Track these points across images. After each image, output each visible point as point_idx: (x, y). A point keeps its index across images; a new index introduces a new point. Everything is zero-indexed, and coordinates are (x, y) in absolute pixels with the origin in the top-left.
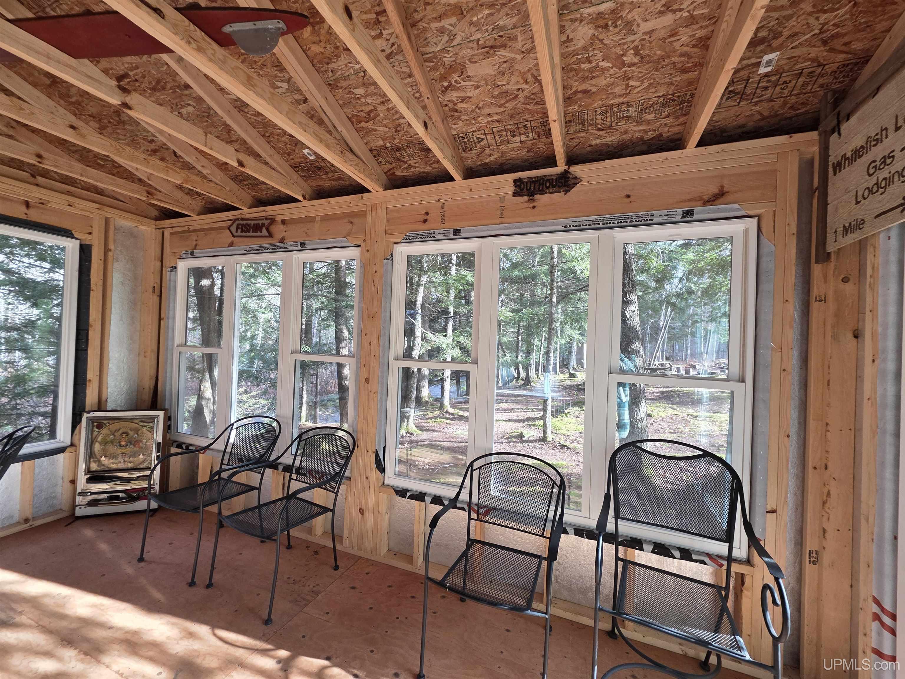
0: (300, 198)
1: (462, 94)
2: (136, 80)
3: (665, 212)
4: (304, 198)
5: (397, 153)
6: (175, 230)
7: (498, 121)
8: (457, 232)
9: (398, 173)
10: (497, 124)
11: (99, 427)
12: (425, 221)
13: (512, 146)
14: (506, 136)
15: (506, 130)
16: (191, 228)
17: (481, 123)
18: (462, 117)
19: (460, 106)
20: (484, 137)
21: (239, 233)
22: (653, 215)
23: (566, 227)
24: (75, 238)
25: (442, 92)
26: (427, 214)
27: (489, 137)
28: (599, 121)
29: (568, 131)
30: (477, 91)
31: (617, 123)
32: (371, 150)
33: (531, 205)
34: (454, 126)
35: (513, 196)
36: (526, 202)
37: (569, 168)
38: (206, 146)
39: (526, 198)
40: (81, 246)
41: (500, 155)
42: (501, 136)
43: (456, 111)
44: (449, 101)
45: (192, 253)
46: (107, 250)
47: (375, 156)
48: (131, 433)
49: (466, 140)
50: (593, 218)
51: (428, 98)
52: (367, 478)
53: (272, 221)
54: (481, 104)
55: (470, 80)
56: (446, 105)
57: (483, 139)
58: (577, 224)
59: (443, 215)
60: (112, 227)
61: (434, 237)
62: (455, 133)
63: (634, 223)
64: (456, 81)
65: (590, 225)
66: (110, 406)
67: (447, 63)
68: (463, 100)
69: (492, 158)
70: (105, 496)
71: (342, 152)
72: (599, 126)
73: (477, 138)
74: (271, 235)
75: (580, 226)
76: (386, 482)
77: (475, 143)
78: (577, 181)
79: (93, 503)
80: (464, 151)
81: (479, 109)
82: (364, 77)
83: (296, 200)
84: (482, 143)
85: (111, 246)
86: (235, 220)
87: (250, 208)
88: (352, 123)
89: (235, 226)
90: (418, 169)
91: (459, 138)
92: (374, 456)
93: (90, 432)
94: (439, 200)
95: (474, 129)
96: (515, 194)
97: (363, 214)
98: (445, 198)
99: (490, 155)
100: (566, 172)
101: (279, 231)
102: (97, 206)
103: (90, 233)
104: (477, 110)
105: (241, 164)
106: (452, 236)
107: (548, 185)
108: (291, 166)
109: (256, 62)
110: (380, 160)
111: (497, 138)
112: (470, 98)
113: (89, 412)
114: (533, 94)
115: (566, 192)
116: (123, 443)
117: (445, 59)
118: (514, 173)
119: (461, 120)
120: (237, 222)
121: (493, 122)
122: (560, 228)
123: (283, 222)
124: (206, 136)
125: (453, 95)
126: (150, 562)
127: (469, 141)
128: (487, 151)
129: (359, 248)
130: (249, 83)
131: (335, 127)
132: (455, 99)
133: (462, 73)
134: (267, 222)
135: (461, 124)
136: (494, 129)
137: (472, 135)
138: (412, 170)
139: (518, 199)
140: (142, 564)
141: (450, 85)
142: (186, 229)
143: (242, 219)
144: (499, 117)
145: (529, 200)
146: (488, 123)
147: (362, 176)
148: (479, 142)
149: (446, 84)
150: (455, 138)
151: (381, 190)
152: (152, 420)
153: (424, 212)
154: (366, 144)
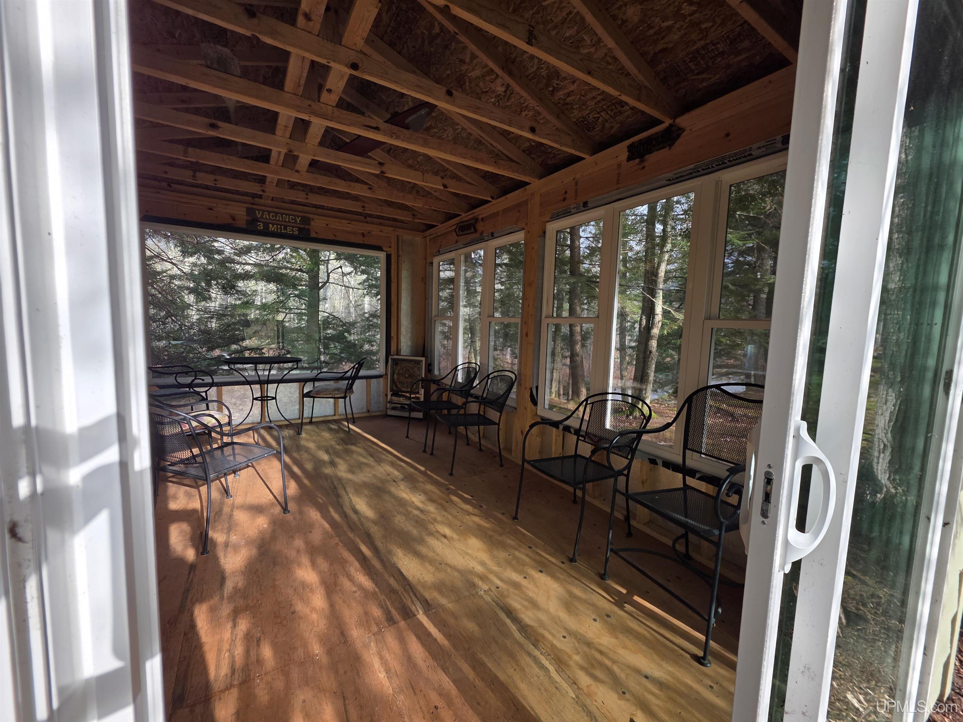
0: (490, 199)
1: (566, 91)
2: (395, 150)
3: (763, 143)
4: (492, 198)
5: (542, 148)
6: (432, 236)
7: (603, 100)
8: (585, 204)
9: (549, 162)
10: (604, 102)
11: (396, 364)
12: (564, 199)
13: (626, 114)
14: (616, 108)
15: (613, 104)
16: (439, 234)
17: (591, 106)
18: (574, 107)
19: (568, 100)
20: (598, 115)
21: (460, 233)
22: (750, 149)
23: (669, 180)
24: (383, 251)
25: (551, 95)
26: (566, 192)
27: (602, 114)
28: (693, 67)
29: (668, 85)
30: (575, 85)
31: (713, 62)
32: (524, 151)
33: (641, 166)
34: (572, 115)
35: (628, 161)
36: (638, 164)
37: (674, 121)
38: (423, 182)
39: (637, 161)
40: (387, 255)
41: (619, 125)
42: (612, 110)
43: (568, 104)
44: (559, 99)
45: (439, 251)
46: (398, 256)
47: (528, 155)
48: (410, 370)
49: (586, 122)
50: (692, 166)
51: (538, 106)
52: (526, 408)
53: (476, 219)
54: (583, 93)
55: (567, 80)
56: (559, 103)
57: (598, 118)
58: (678, 175)
59: (576, 191)
60: (400, 241)
61: (570, 212)
62: (575, 120)
63: (734, 162)
64: (557, 84)
65: (691, 174)
66: (402, 353)
67: (545, 75)
68: (569, 94)
69: (614, 129)
70: (399, 406)
71: (496, 162)
72: (696, 72)
73: (594, 118)
74: (476, 231)
75: (681, 177)
76: (538, 413)
77: (594, 122)
78: (681, 130)
79: (394, 409)
80: (588, 131)
81: (583, 96)
82: (499, 105)
83: (487, 202)
84: (600, 120)
85: (400, 253)
86: (458, 224)
87: (467, 212)
88: (505, 137)
89: (458, 228)
90: (562, 155)
91: (579, 122)
92: (529, 391)
93: (392, 367)
94: (574, 179)
95: (588, 112)
96: (629, 159)
97: (525, 203)
98: (578, 176)
99: (612, 127)
100: (671, 125)
101: (480, 226)
102: (393, 229)
103: (390, 247)
104: (582, 98)
105: (445, 186)
106: (582, 209)
107: (654, 143)
108: (481, 177)
109: (442, 119)
110: (533, 156)
111: (609, 112)
112: (573, 91)
113: (391, 356)
114: (619, 70)
115: (671, 146)
116: (407, 376)
117: (542, 74)
118: (629, 139)
119: (574, 109)
120: (459, 225)
121: (599, 102)
122: (664, 182)
123: (483, 219)
124: (423, 175)
125: (560, 94)
126: (411, 439)
127: (588, 122)
128: (607, 125)
129: (524, 231)
130: (426, 144)
131: (491, 145)
132: (562, 97)
133: (558, 77)
134: (473, 222)
135: (576, 112)
136: (604, 107)
137: (589, 117)
138: (558, 157)
139: (632, 163)
140: (407, 439)
141: (554, 88)
142: (435, 235)
143: (462, 222)
144: (602, 97)
145: (640, 161)
146: (596, 104)
147: (516, 174)
148: (597, 121)
149: (551, 89)
150: (577, 124)
151: (536, 180)
152: (419, 362)
153: (564, 192)
154: (519, 148)
